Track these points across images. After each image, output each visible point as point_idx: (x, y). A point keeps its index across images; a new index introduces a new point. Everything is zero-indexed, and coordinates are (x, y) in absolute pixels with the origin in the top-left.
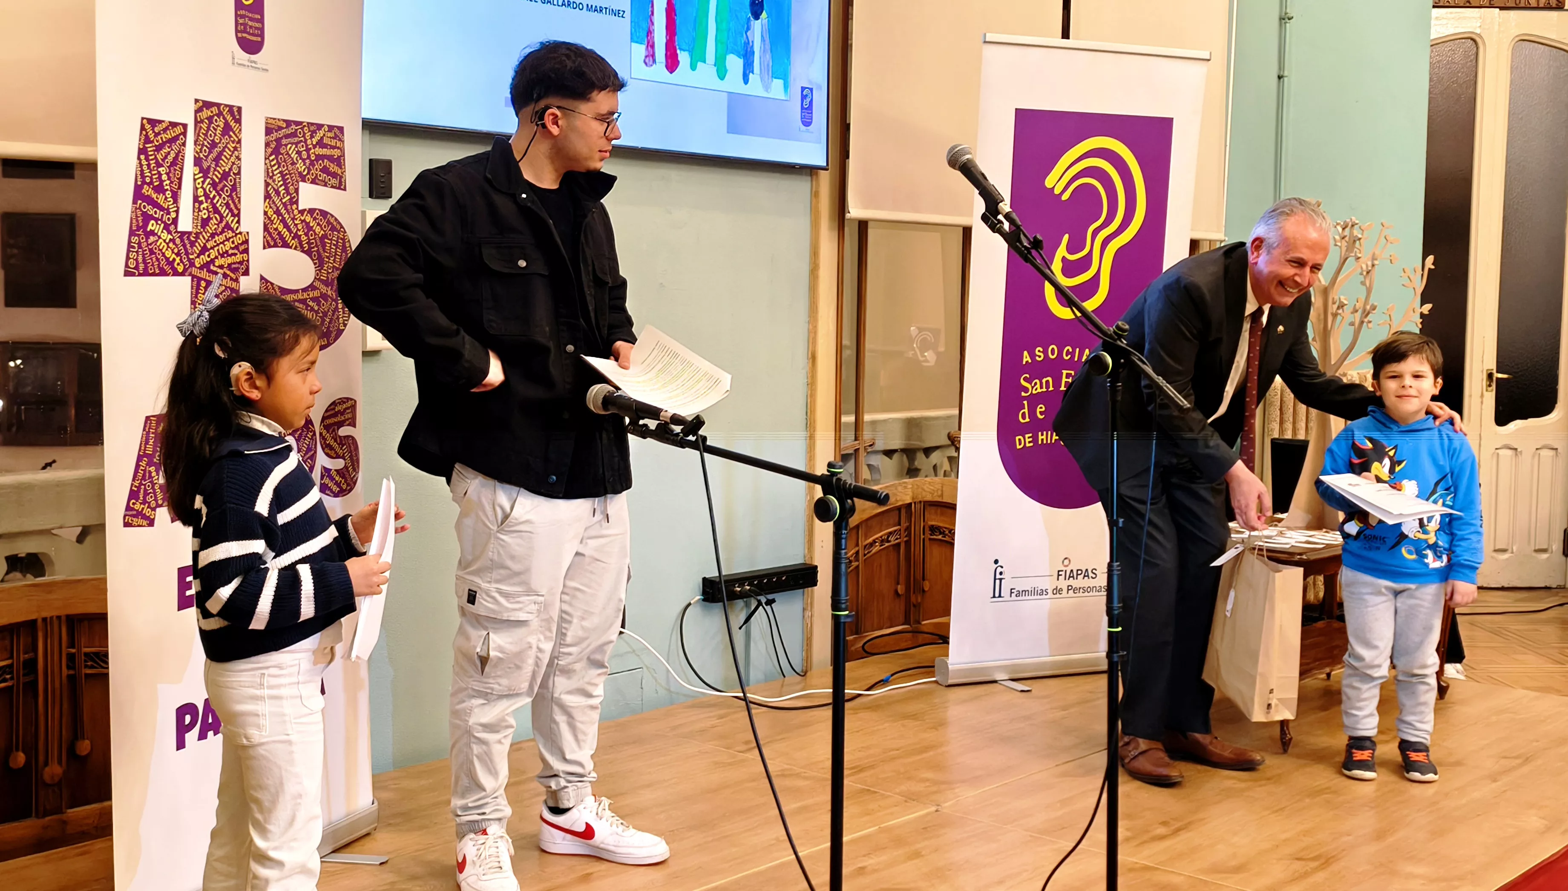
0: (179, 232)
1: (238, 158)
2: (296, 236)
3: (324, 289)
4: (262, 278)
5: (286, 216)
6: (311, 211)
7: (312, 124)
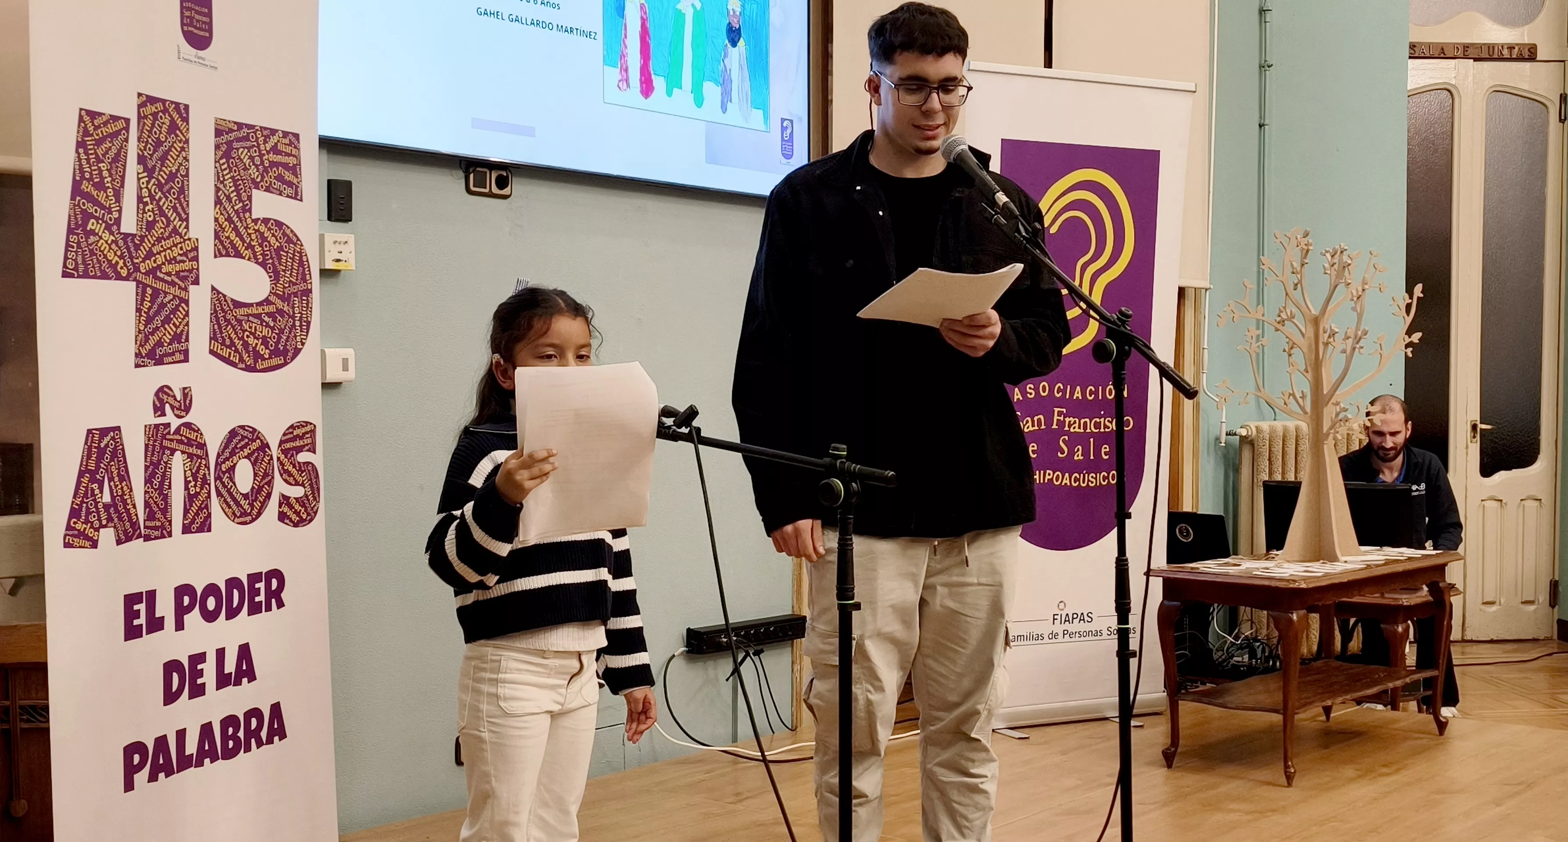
0: (121, 234)
1: (186, 159)
2: (250, 247)
3: (280, 304)
4: (213, 289)
5: (239, 224)
6: (266, 221)
7: (266, 129)
